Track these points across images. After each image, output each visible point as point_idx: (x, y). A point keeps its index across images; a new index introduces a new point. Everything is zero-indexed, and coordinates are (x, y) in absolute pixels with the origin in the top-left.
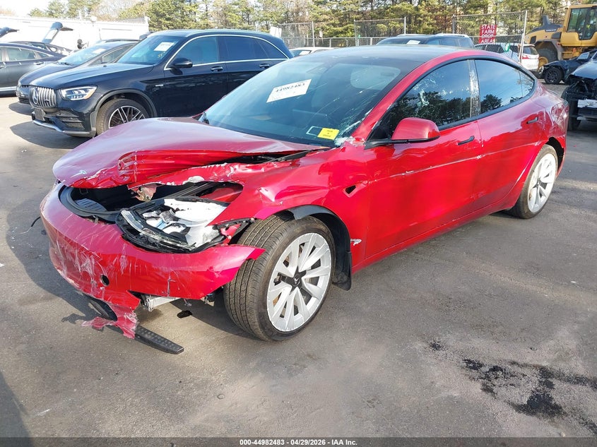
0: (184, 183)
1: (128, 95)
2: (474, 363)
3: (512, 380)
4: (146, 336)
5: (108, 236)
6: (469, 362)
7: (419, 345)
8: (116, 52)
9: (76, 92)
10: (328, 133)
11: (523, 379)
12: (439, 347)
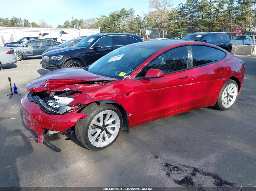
0: (63, 91)
1: (76, 59)
2: (168, 164)
3: (180, 172)
4: (49, 144)
5: (36, 108)
6: (167, 164)
7: (149, 156)
8: (77, 41)
9: (57, 58)
10: (122, 74)
11: (184, 172)
12: (157, 157)
